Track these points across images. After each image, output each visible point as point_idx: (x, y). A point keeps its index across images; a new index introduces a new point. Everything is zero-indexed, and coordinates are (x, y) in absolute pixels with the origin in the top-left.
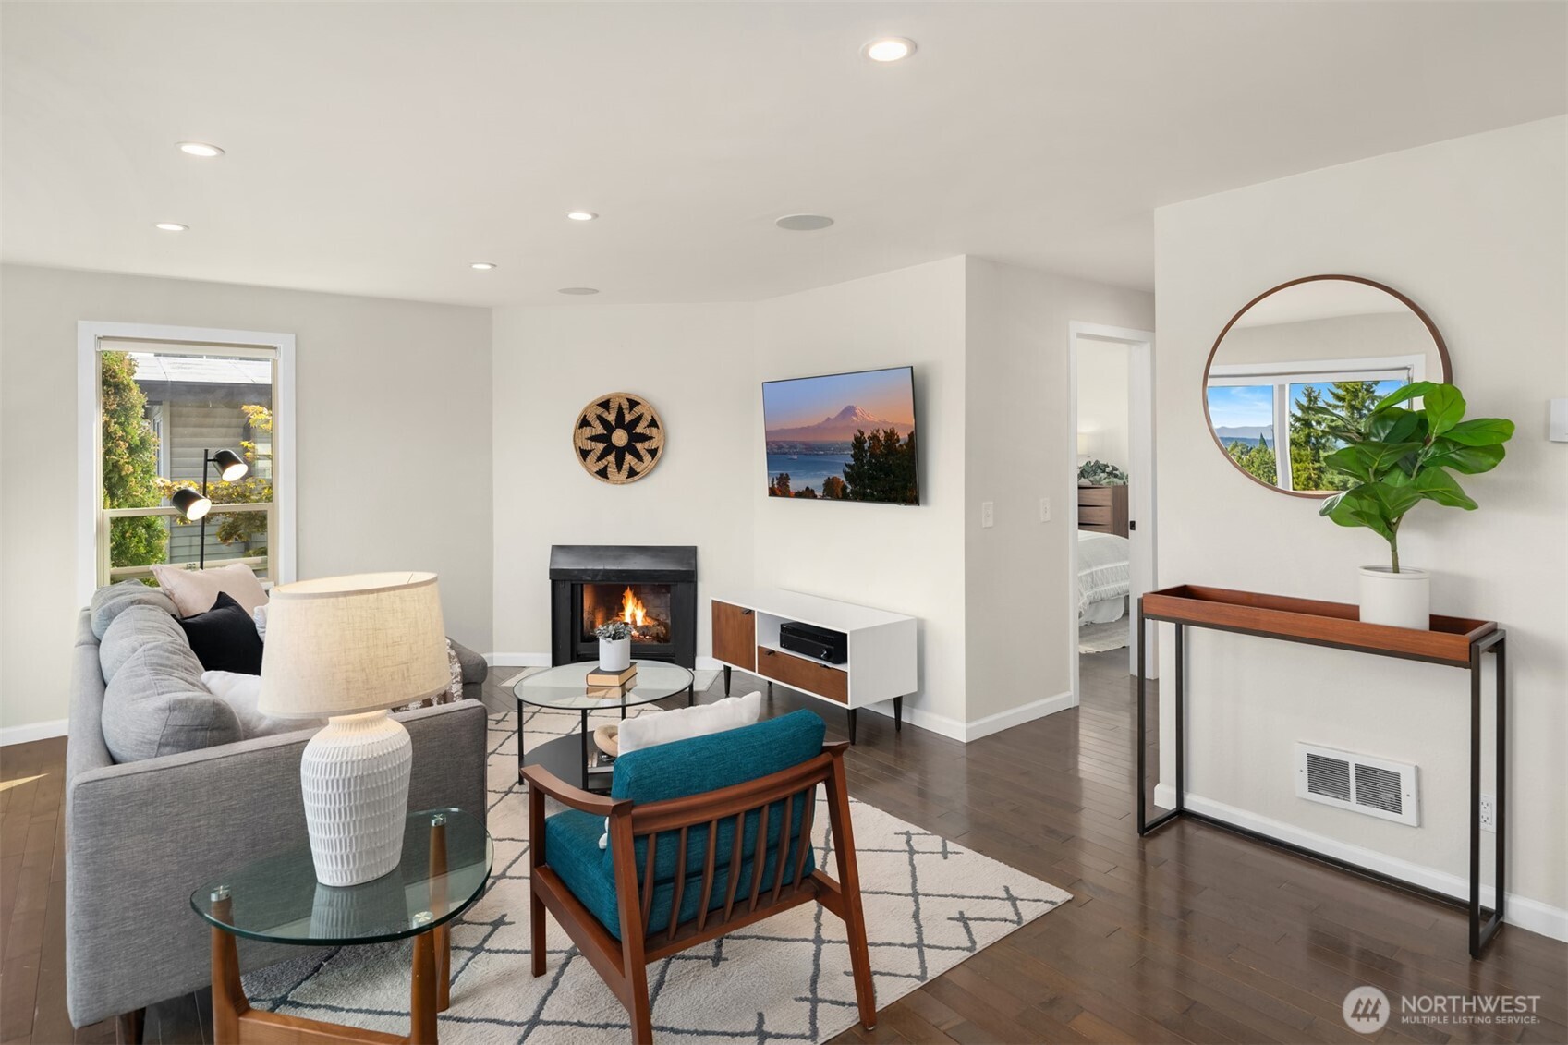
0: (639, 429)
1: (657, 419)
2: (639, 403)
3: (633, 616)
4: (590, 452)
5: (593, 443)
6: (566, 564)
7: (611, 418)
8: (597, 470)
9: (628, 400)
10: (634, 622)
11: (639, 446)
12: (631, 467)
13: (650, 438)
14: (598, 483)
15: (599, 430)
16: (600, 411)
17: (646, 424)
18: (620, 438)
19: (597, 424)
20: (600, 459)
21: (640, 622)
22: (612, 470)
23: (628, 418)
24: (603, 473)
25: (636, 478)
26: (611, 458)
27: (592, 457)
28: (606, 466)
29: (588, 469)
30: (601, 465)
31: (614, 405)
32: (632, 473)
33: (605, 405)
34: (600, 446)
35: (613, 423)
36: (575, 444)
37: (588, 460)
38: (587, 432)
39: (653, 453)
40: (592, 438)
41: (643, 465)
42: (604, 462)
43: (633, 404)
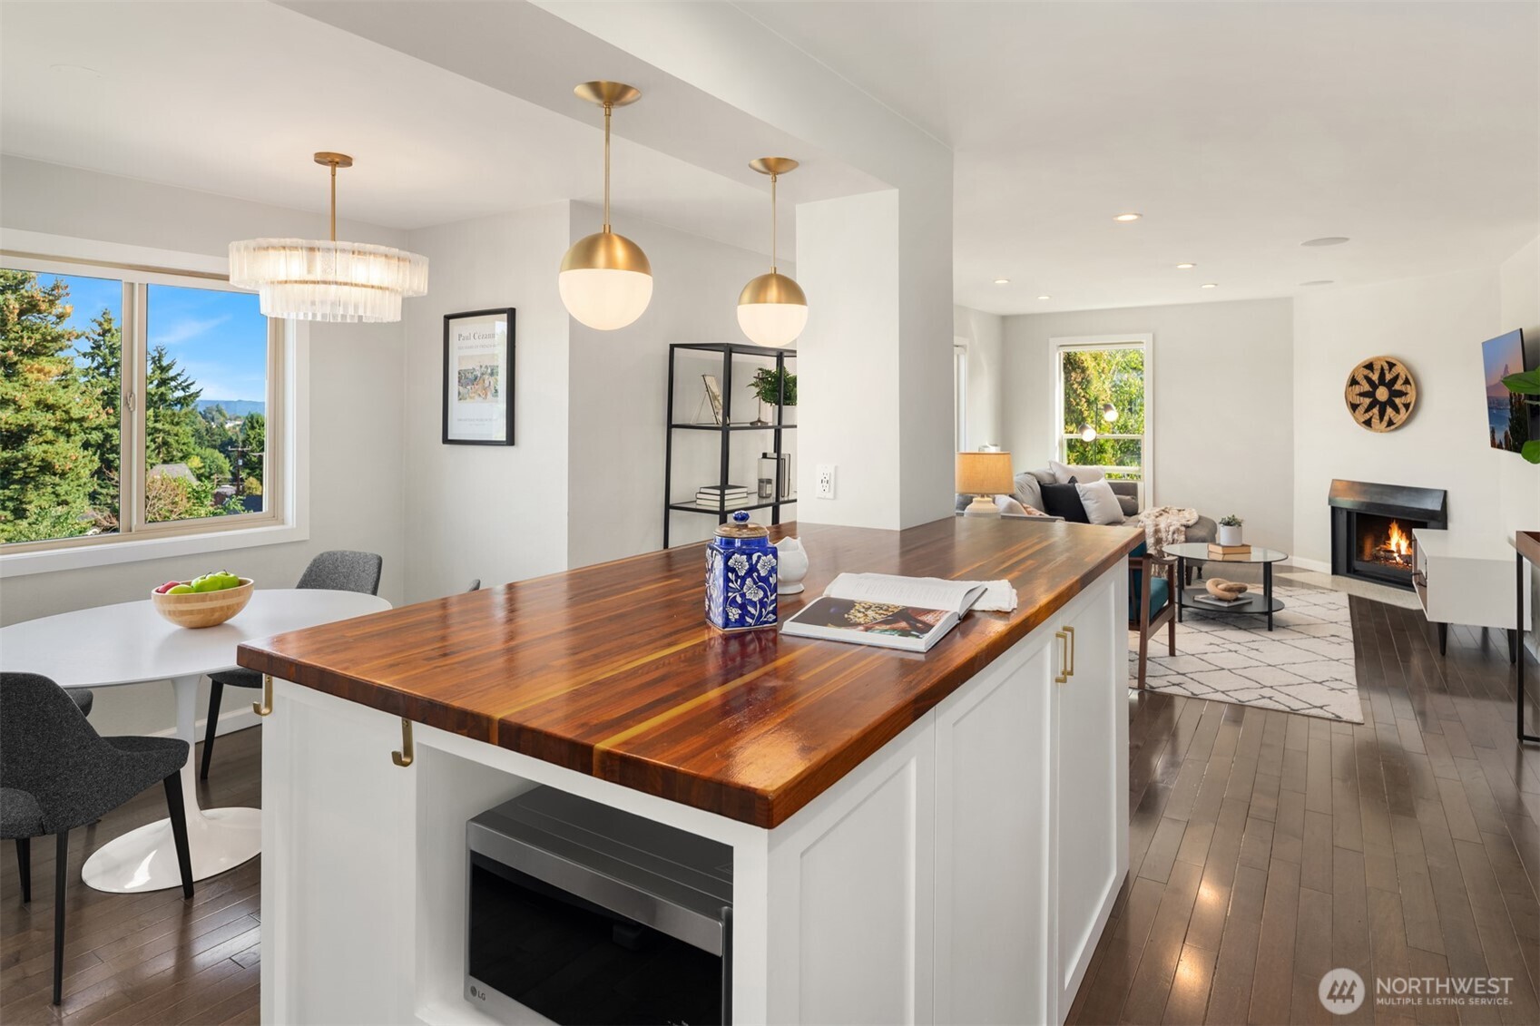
0: (1397, 387)
1: (1409, 377)
2: (1395, 365)
3: (1398, 545)
4: (1358, 405)
5: (1362, 398)
6: (1343, 500)
7: (1375, 377)
8: (1363, 420)
9: (1388, 362)
10: (1399, 551)
11: (1397, 401)
12: (1390, 418)
13: (1406, 394)
14: (1363, 430)
15: (1366, 387)
16: (1367, 372)
17: (1402, 382)
18: (1382, 394)
19: (1363, 382)
20: (1366, 411)
21: (1403, 552)
22: (1375, 421)
23: (1388, 377)
24: (1368, 423)
25: (1393, 427)
26: (1376, 411)
27: (1361, 409)
28: (1371, 418)
29: (1357, 420)
30: (1367, 416)
31: (1377, 367)
32: (1390, 423)
33: (1370, 366)
34: (1367, 401)
35: (1377, 382)
36: (1346, 399)
37: (1357, 411)
38: (1357, 389)
39: (1407, 406)
40: (1361, 394)
41: (1400, 417)
42: (1370, 413)
43: (1391, 365)
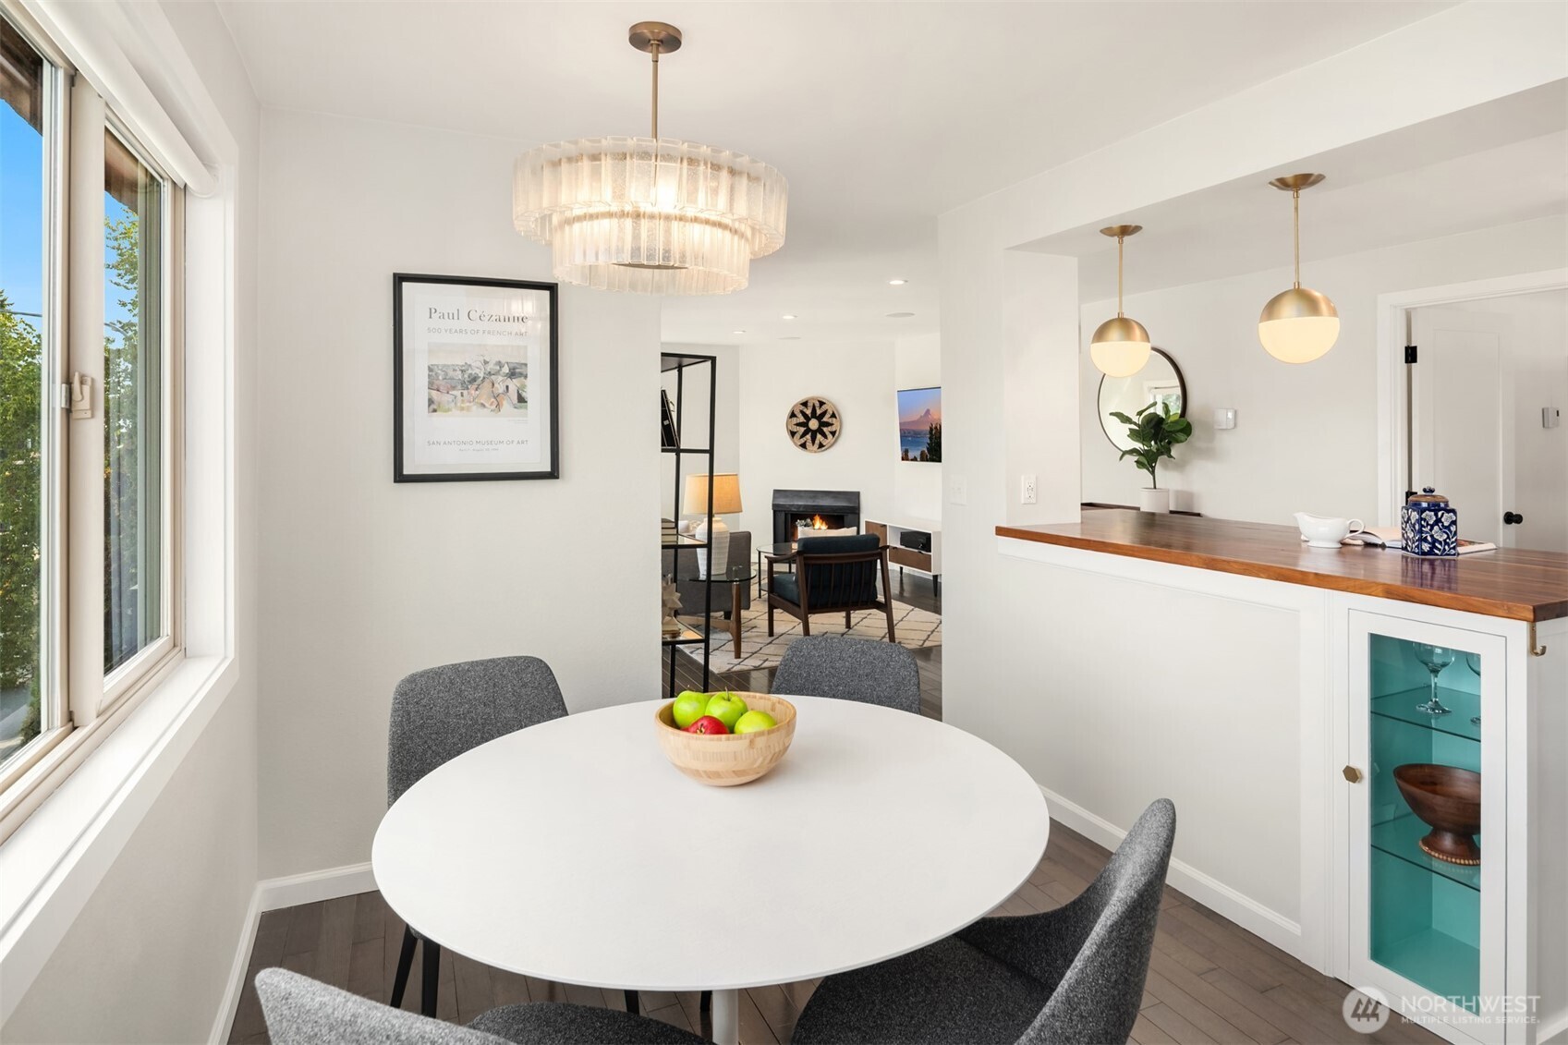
0: (825, 419)
1: (836, 413)
2: (826, 403)
4: (796, 433)
5: (798, 427)
6: (782, 501)
7: (808, 412)
8: (800, 443)
9: (819, 401)
12: (821, 442)
13: (832, 425)
14: (800, 450)
15: (802, 419)
16: (802, 408)
17: (830, 415)
18: (814, 424)
19: (800, 415)
20: (802, 437)
22: (809, 444)
23: (819, 412)
24: (803, 446)
25: (824, 448)
26: (809, 436)
27: (798, 436)
28: (805, 442)
29: (795, 444)
30: (802, 441)
31: (810, 404)
32: (821, 446)
33: (805, 404)
34: (802, 429)
35: (810, 416)
36: (788, 428)
37: (795, 437)
38: (795, 420)
39: (833, 433)
40: (798, 425)
41: (827, 441)
42: (805, 439)
43: (822, 403)
